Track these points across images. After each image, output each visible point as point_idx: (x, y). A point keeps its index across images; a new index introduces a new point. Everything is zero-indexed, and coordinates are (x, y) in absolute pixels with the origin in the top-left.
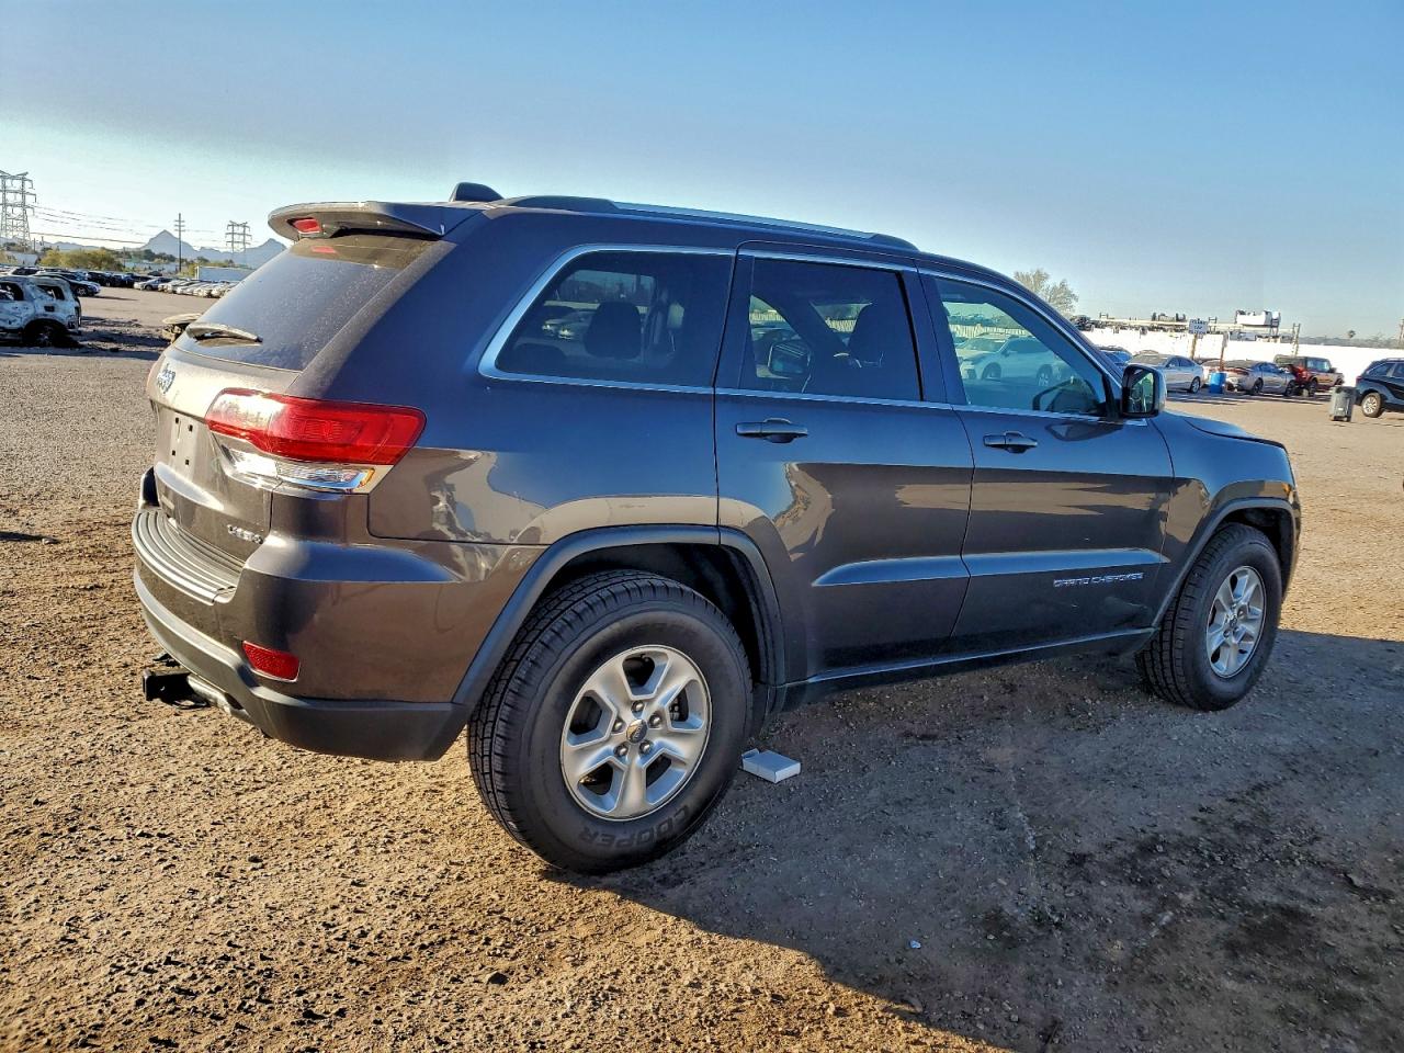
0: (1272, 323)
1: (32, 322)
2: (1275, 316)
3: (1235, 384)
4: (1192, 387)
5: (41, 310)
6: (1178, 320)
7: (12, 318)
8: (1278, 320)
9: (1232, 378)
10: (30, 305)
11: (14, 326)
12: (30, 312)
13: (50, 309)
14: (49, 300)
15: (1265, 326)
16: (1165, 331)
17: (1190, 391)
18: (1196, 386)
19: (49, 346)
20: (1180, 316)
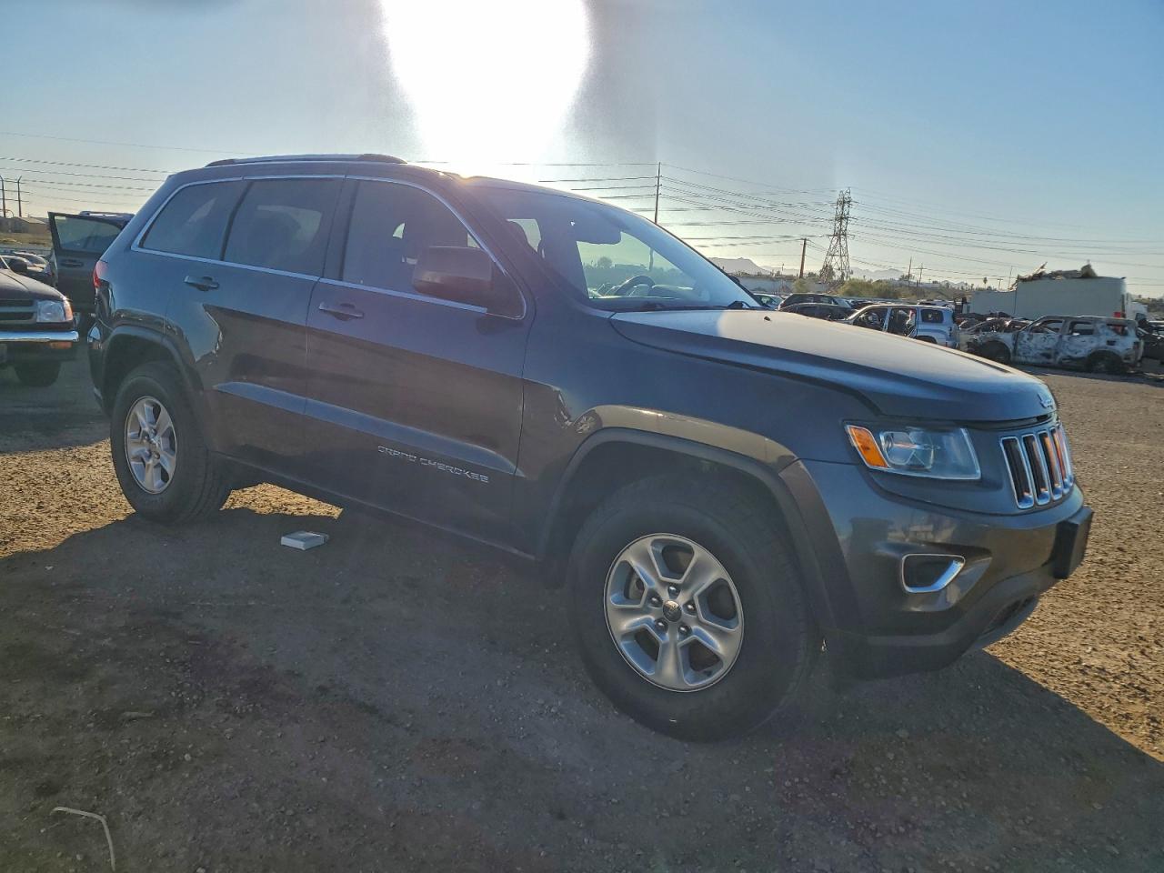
1: (1094, 353)
5: (1103, 343)
7: (1078, 349)
10: (1095, 339)
11: (1079, 355)
12: (1094, 345)
13: (1111, 343)
14: (1112, 336)
19: (1105, 372)
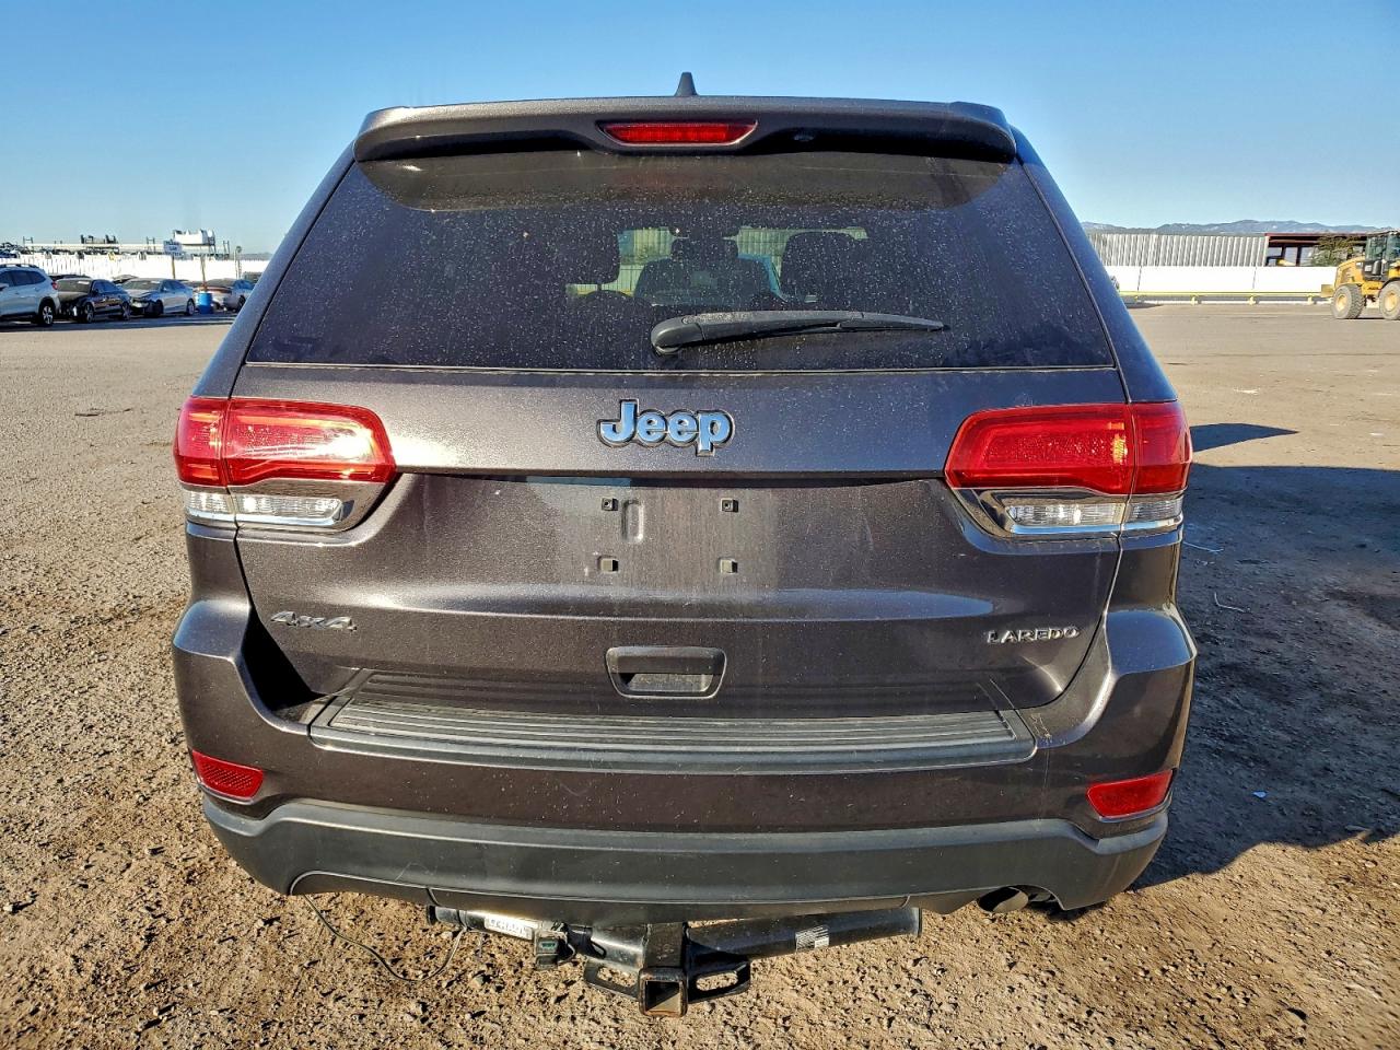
0: (210, 242)
2: (210, 235)
3: (221, 303)
4: (188, 309)
6: (109, 242)
8: (213, 239)
9: (218, 298)
15: (204, 245)
16: (102, 253)
17: (187, 314)
18: (191, 308)
20: (111, 239)
